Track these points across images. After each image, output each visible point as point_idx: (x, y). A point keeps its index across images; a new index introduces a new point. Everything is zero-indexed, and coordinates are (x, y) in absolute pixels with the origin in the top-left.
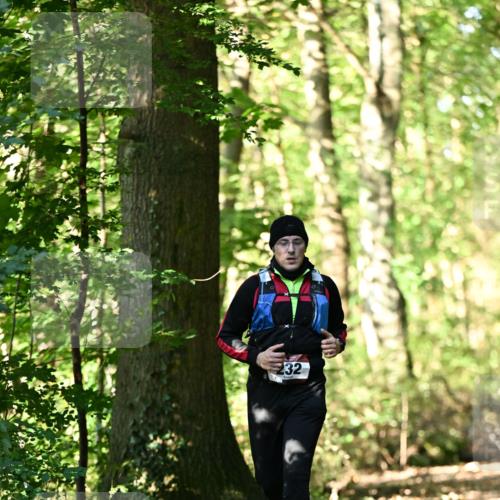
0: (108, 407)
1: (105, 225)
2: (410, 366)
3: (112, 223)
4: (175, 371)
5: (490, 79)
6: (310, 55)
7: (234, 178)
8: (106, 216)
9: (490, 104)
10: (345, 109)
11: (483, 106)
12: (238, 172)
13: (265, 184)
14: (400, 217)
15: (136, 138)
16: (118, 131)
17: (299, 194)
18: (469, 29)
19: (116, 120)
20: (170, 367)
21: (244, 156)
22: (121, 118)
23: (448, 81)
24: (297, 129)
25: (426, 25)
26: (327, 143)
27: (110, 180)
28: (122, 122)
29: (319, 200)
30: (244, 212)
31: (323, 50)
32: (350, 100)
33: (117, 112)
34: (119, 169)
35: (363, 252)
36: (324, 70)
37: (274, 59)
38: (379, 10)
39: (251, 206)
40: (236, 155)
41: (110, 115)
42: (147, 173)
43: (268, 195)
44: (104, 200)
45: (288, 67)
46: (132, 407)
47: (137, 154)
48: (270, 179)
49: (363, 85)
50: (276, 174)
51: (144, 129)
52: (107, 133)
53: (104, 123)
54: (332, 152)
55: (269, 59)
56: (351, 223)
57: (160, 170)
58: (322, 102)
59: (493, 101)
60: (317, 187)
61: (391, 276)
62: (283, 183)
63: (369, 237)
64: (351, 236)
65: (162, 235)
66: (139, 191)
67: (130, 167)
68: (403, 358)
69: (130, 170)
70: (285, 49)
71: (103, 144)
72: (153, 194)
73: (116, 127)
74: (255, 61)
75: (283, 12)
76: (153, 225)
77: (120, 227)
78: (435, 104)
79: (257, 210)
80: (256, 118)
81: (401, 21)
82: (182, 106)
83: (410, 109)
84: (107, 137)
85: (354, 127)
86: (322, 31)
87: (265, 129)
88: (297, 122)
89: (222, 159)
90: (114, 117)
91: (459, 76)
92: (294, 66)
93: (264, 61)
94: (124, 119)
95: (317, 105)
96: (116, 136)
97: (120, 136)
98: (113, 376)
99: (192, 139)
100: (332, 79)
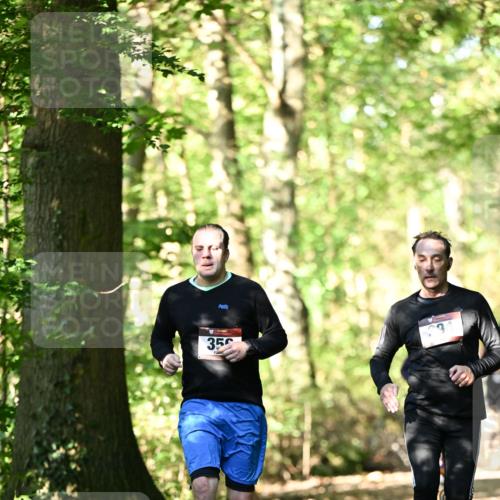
0: (11, 417)
1: (8, 235)
2: (313, 376)
3: (15, 233)
4: (78, 381)
5: (393, 89)
6: (213, 64)
7: (137, 188)
8: (9, 226)
9: (392, 114)
10: (249, 120)
11: (386, 117)
12: (141, 182)
13: (168, 193)
14: (303, 227)
15: (39, 147)
16: (21, 140)
17: (202, 204)
18: (373, 39)
19: (19, 129)
20: (73, 377)
21: (147, 166)
22: (24, 127)
23: (351, 91)
24: (200, 139)
25: (329, 35)
26: (230, 153)
27: (13, 190)
28: (26, 132)
29: (222, 210)
30: (147, 222)
31: (226, 60)
32: (253, 110)
33: (21, 121)
34: (22, 179)
35: (266, 263)
36: (227, 81)
37: (178, 66)
38: (283, 20)
39: (154, 216)
40: (139, 164)
41: (13, 124)
42: (50, 183)
43: (171, 206)
44: (7, 210)
45: (192, 73)
46: (35, 417)
47: (40, 164)
48: (173, 188)
49: (266, 96)
50: (178, 184)
51: (48, 138)
52: (10, 143)
53: (8, 132)
54: (235, 161)
55: (174, 66)
56: (254, 233)
57: (63, 180)
58: (225, 112)
59: (396, 111)
60: (220, 197)
61: (295, 286)
62: (186, 194)
63: (271, 247)
64: (254, 246)
65: (65, 244)
66: (42, 200)
67: (33, 177)
68: (306, 368)
69: (33, 180)
70: (189, 59)
71: (6, 153)
72: (55, 204)
73: (19, 137)
74: (158, 69)
75: (187, 22)
76: (56, 234)
77: (23, 237)
78: (338, 114)
79: (160, 220)
80: (158, 128)
81: (304, 31)
82: (84, 115)
83: (313, 120)
84: (10, 146)
85: (256, 138)
86: (224, 41)
87: (168, 139)
88: (200, 132)
89: (126, 167)
90: (17, 126)
91: (362, 86)
92: (198, 72)
93: (169, 68)
94: (27, 129)
95: (220, 116)
96: (18, 146)
97: (23, 145)
98: (16, 387)
99: (95, 149)
100: (235, 89)
